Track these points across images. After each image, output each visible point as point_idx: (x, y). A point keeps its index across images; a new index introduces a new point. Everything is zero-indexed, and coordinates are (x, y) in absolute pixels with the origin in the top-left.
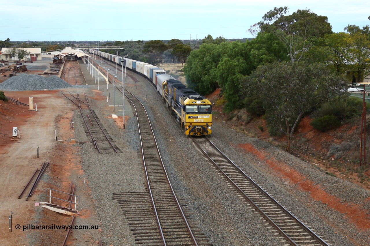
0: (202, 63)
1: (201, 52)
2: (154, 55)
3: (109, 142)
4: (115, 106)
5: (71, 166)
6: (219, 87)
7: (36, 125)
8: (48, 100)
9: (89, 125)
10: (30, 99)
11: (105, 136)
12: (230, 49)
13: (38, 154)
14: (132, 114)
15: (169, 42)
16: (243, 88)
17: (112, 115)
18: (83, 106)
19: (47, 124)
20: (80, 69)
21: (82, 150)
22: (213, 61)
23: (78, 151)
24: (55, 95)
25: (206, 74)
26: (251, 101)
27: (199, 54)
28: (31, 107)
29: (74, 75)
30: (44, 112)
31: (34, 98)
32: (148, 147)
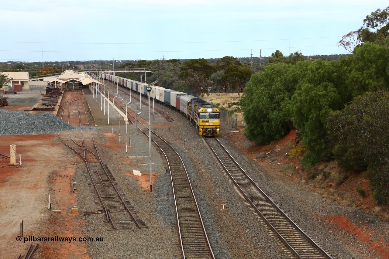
0: (269, 93)
1: (267, 75)
2: (196, 81)
3: (129, 212)
4: (138, 157)
5: (71, 249)
6: (295, 129)
7: (19, 186)
8: (39, 148)
9: (99, 187)
10: (11, 147)
11: (123, 203)
12: (312, 72)
13: (22, 231)
14: (164, 169)
15: (219, 60)
16: (332, 130)
17: (134, 171)
18: (91, 157)
19: (36, 185)
20: (86, 103)
21: (88, 224)
22: (286, 89)
23: (82, 227)
24: (48, 141)
25: (275, 109)
26: (345, 150)
27: (264, 79)
28: (13, 160)
29: (77, 112)
30: (32, 168)
31: (17, 147)
32: (187, 220)
